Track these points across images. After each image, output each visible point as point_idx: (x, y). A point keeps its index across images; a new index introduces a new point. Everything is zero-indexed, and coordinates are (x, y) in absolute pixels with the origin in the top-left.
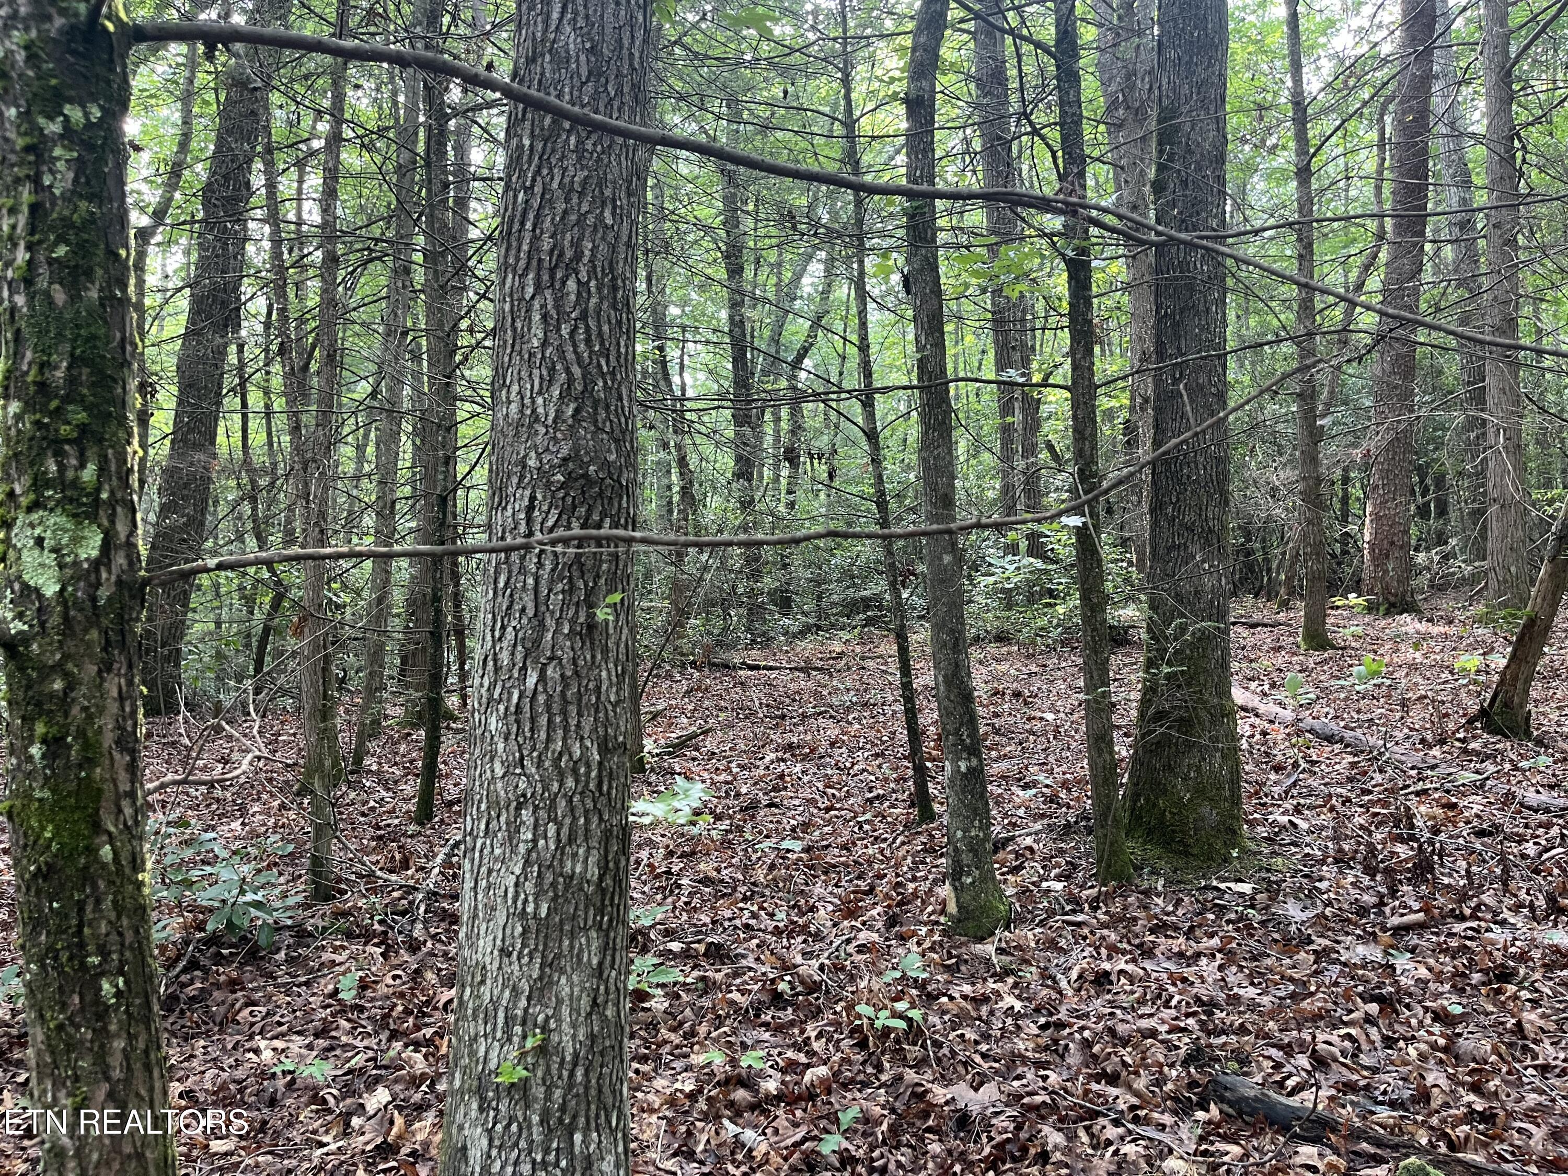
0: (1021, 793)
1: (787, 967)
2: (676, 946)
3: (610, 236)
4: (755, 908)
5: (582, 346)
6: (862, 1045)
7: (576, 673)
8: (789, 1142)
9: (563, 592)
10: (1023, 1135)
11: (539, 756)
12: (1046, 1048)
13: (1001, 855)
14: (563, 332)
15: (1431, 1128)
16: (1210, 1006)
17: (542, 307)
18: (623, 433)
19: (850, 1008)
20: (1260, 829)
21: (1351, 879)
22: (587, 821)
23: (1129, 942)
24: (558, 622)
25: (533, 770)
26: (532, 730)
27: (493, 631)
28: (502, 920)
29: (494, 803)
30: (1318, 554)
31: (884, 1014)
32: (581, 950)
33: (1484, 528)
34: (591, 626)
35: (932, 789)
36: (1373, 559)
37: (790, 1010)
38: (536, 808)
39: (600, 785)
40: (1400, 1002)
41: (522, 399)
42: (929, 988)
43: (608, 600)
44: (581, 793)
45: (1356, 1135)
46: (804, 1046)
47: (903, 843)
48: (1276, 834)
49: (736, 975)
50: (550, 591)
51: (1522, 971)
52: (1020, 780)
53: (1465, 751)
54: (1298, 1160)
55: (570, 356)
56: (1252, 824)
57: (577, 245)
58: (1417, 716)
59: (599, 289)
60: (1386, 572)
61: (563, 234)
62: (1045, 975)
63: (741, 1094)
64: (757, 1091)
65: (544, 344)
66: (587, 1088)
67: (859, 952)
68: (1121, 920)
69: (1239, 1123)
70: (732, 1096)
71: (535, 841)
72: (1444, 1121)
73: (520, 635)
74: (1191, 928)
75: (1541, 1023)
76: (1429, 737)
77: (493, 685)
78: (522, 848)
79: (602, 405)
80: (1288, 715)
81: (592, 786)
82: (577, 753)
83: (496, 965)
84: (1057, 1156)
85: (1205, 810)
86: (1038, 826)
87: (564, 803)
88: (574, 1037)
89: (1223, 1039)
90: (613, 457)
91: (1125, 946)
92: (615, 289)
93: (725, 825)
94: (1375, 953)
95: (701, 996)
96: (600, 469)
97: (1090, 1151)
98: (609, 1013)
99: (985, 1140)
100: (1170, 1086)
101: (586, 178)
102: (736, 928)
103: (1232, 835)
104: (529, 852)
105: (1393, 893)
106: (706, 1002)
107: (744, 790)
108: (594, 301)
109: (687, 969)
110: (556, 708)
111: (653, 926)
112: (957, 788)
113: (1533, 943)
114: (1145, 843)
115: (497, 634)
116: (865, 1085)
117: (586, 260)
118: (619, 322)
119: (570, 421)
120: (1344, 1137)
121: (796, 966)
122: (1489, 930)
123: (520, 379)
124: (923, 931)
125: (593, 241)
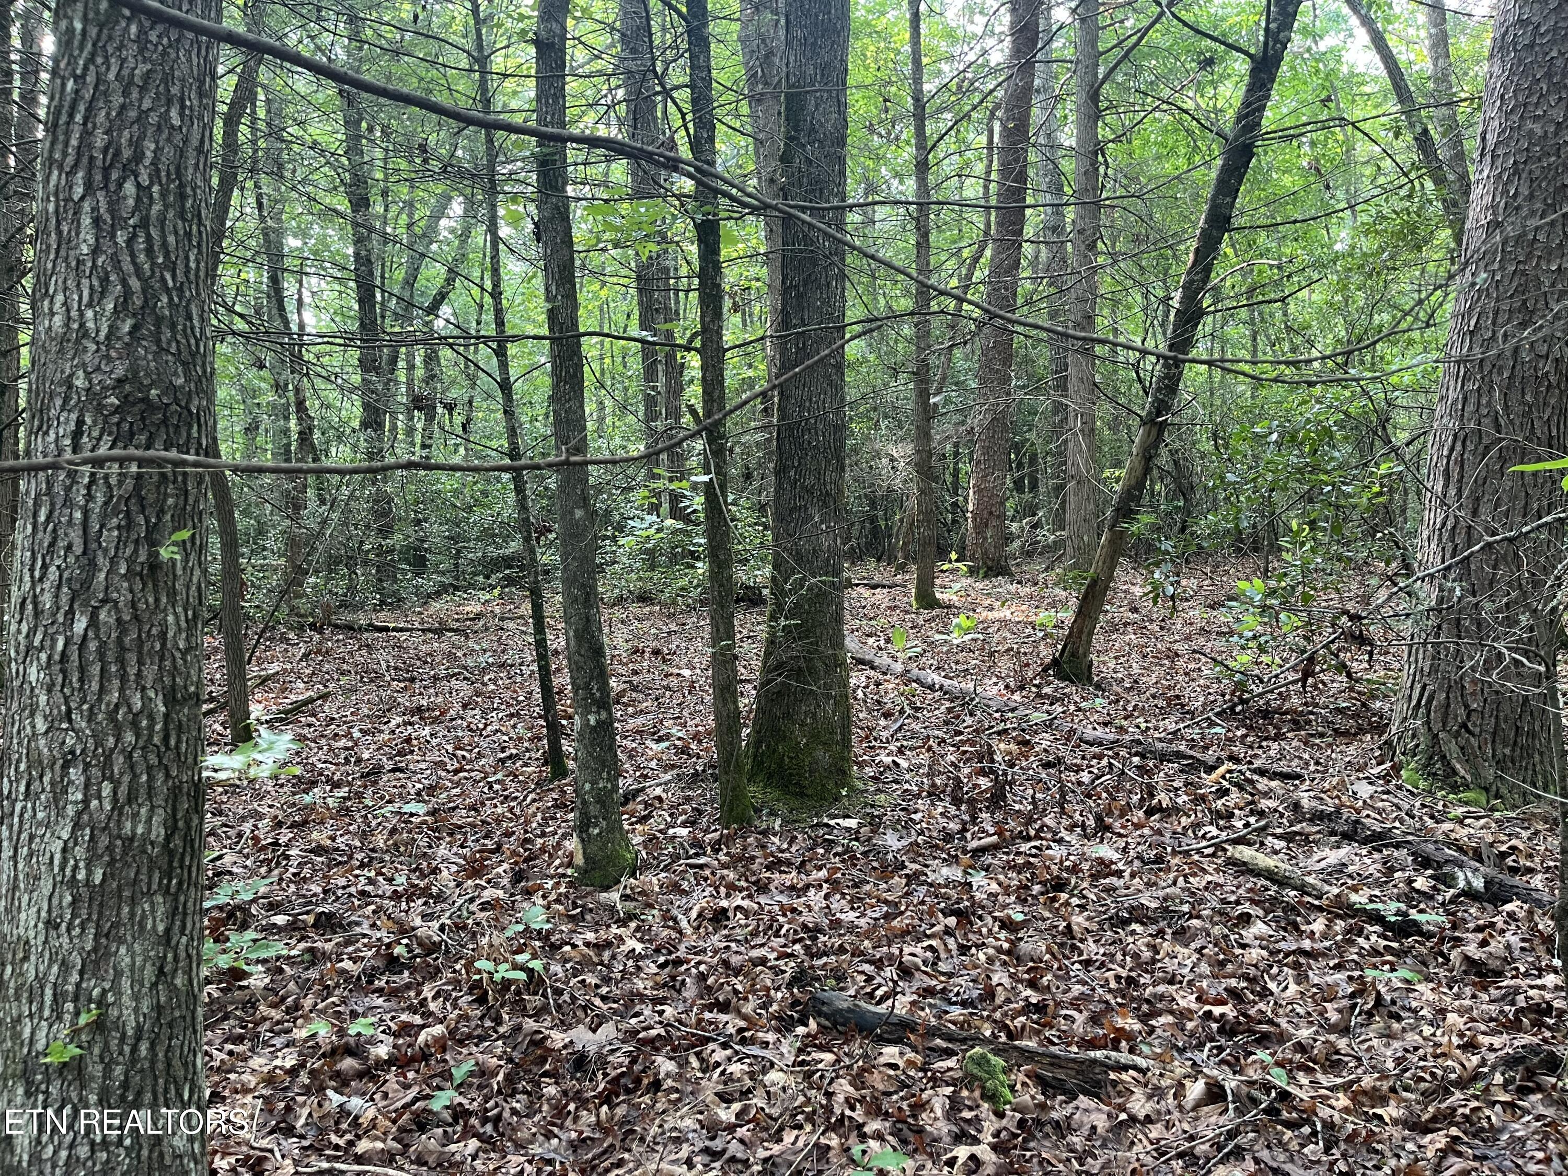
0: (654, 746)
1: (404, 930)
2: (280, 920)
3: (178, 139)
4: (373, 873)
5: (142, 257)
6: (482, 1000)
7: (136, 618)
8: (399, 1104)
9: (119, 527)
10: (636, 1068)
11: (91, 709)
12: (665, 985)
13: (630, 806)
14: (120, 240)
15: (995, 1021)
16: (816, 931)
17: (93, 210)
18: (193, 355)
19: (469, 965)
20: (867, 769)
21: (940, 810)
22: (151, 778)
23: (747, 880)
24: (113, 561)
25: (84, 724)
26: (81, 680)
27: (32, 570)
28: (46, 890)
29: (35, 762)
30: (929, 521)
31: (503, 967)
32: (144, 917)
33: (1064, 502)
34: (154, 565)
35: (567, 746)
36: (975, 527)
37: (406, 973)
38: (87, 766)
39: (166, 739)
40: (974, 914)
41: (68, 311)
42: (553, 939)
43: (174, 538)
44: (142, 749)
45: (932, 1032)
46: (421, 1007)
47: (534, 800)
48: (881, 773)
49: (348, 943)
50: (102, 526)
51: (1073, 882)
52: (654, 733)
53: (1039, 695)
54: (882, 1060)
55: (127, 266)
56: (862, 765)
57: (137, 145)
58: (1005, 665)
59: (164, 195)
60: (985, 539)
61: (120, 131)
62: (667, 916)
63: (348, 1064)
64: (367, 1058)
65: (96, 251)
66: (153, 1062)
67: (481, 910)
68: (740, 859)
69: (834, 1032)
70: (338, 1067)
71: (86, 802)
72: (1005, 1014)
73: (66, 575)
74: (803, 863)
75: (1086, 924)
76: (1012, 684)
77: (32, 632)
78: (70, 811)
79: (166, 322)
80: (899, 667)
81: (156, 740)
82: (137, 704)
83: (41, 938)
84: (669, 1083)
85: (820, 753)
86: (668, 777)
87: (121, 760)
88: (136, 1010)
89: (825, 959)
90: (181, 381)
91: (743, 884)
92: (182, 197)
93: (343, 792)
94: (954, 873)
95: (307, 969)
96: (164, 393)
97: (699, 1075)
98: (178, 982)
99: (600, 1077)
100: (775, 1007)
101: (149, 71)
102: (350, 895)
103: (841, 774)
104: (79, 814)
105: (974, 819)
106: (313, 974)
107: (366, 756)
108: (156, 208)
109: (293, 942)
110: (110, 656)
111: (254, 901)
112: (586, 741)
113: (1083, 857)
114: (765, 787)
115: (37, 574)
116: (482, 1039)
117: (147, 162)
118: (188, 234)
119: (127, 339)
120: (921, 1036)
121: (414, 929)
122: (1049, 847)
123: (65, 289)
124: (550, 884)
125: (157, 143)
